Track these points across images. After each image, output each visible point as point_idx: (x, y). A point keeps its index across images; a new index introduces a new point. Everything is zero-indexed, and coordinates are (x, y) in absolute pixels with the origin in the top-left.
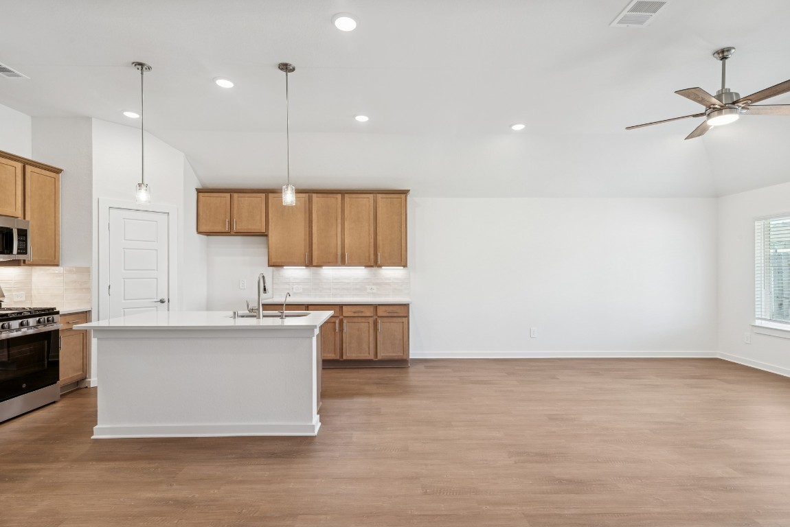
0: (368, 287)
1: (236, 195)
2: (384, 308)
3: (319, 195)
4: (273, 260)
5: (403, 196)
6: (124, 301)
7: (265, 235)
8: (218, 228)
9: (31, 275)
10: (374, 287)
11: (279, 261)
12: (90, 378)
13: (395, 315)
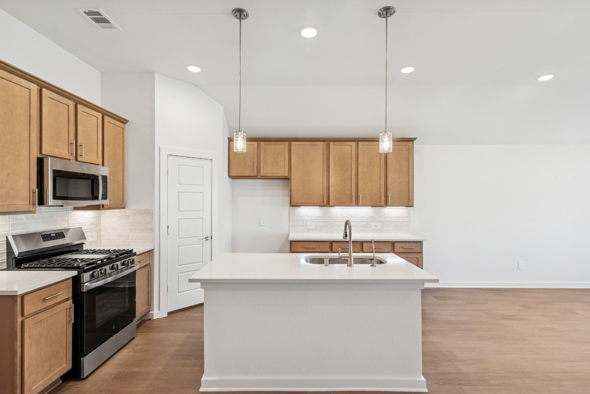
0: (373, 224)
1: (262, 143)
2: (400, 245)
3: (336, 143)
4: (296, 201)
5: (410, 143)
6: (178, 239)
7: (287, 179)
8: (247, 173)
9: (100, 217)
10: (378, 224)
11: (300, 201)
12: (153, 310)
13: (411, 251)
